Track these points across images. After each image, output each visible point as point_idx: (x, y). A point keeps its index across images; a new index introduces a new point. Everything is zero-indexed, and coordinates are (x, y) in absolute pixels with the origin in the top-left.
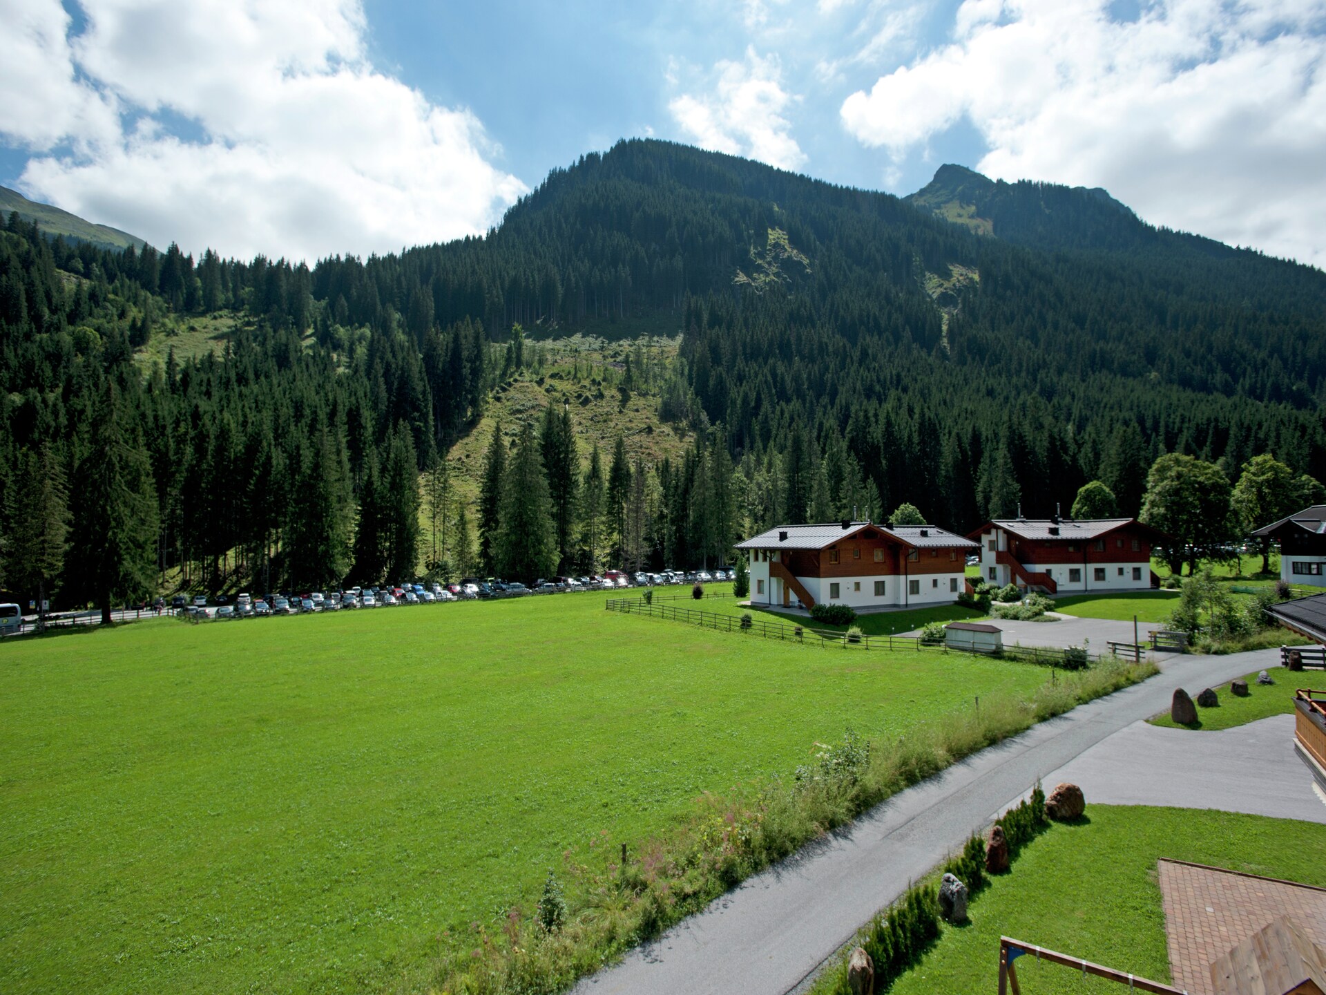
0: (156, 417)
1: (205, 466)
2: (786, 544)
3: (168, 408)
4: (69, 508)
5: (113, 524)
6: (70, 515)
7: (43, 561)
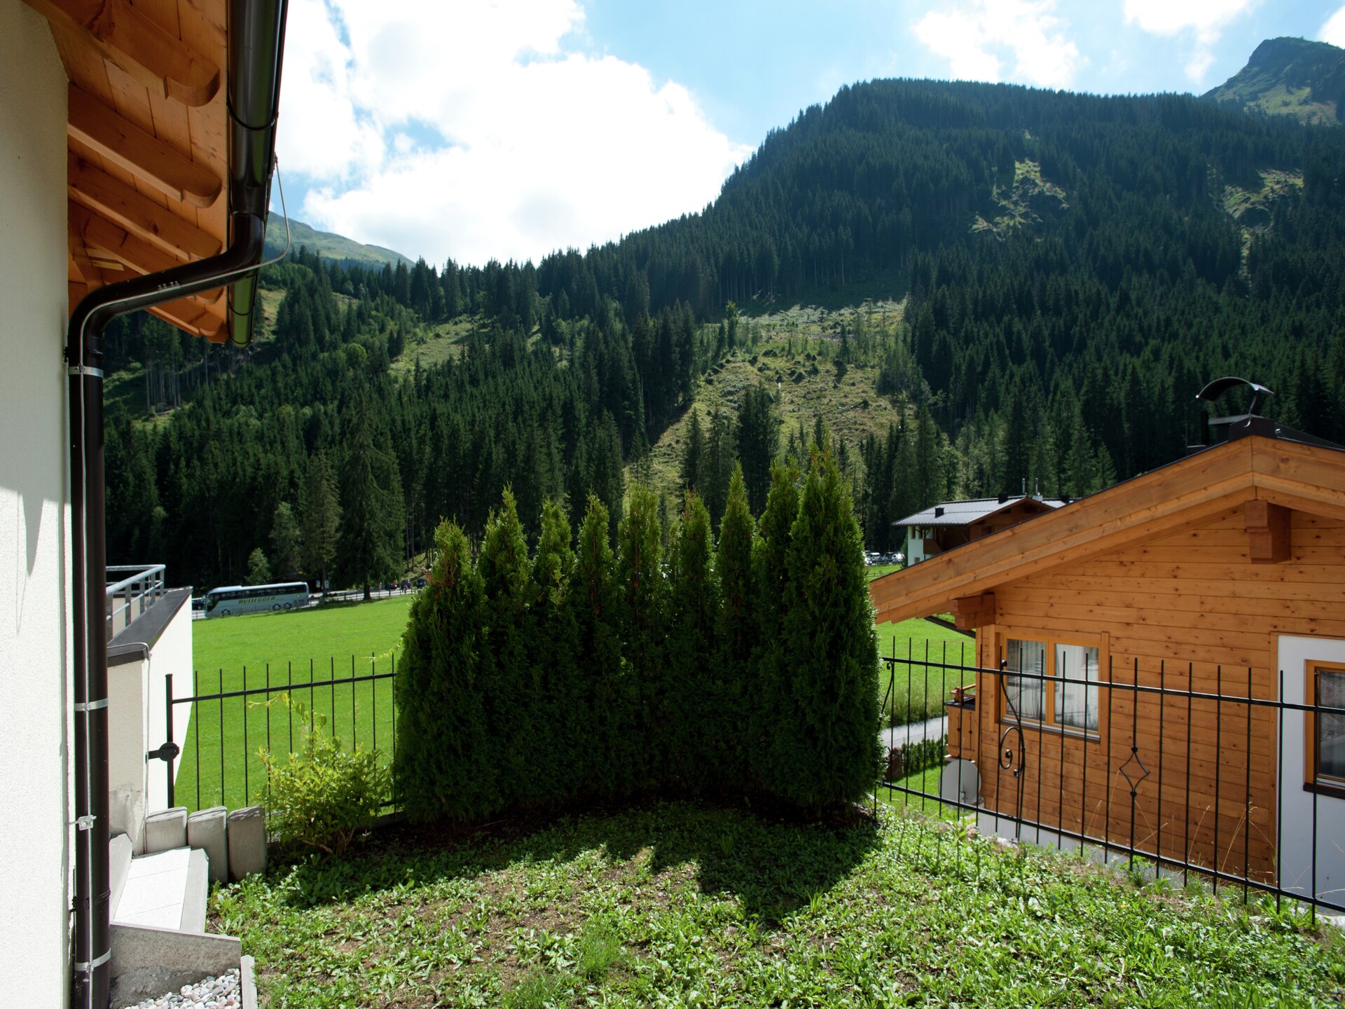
0: (403, 421)
1: (441, 463)
2: (942, 520)
3: (412, 412)
4: (340, 504)
5: (368, 516)
6: (340, 510)
7: (323, 548)
